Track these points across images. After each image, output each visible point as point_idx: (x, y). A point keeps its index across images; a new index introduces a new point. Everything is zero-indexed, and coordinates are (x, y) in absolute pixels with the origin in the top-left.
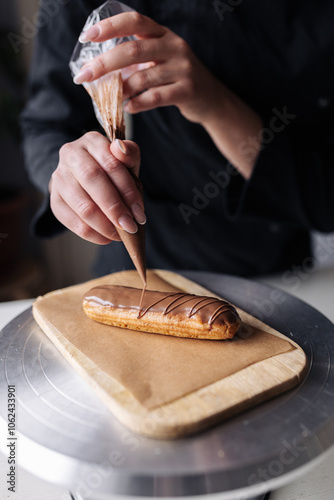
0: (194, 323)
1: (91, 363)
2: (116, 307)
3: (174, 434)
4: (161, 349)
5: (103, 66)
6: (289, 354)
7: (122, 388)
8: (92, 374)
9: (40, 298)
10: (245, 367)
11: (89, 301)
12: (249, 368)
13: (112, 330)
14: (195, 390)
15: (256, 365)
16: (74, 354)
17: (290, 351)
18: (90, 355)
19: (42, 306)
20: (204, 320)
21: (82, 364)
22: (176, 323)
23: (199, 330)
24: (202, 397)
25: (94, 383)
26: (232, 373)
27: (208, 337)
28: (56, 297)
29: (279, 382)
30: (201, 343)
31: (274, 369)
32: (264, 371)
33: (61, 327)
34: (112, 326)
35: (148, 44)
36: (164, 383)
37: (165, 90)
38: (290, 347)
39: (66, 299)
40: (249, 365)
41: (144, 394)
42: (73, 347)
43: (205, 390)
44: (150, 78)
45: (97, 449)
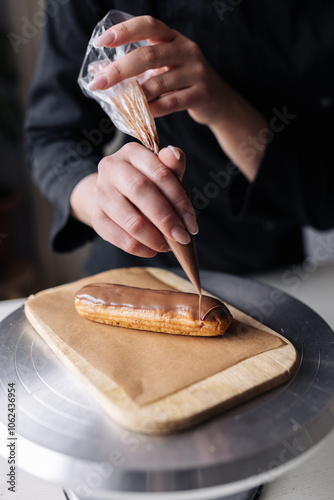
0: (185, 320)
1: (83, 360)
2: (108, 305)
3: (165, 430)
4: (152, 346)
5: (119, 72)
6: (280, 350)
7: (114, 385)
8: (84, 371)
9: (32, 297)
10: (236, 363)
11: (81, 299)
12: (240, 364)
13: (105, 328)
14: (187, 387)
15: (247, 361)
16: (65, 352)
17: (281, 346)
18: (82, 353)
19: (34, 305)
20: (195, 317)
21: (74, 361)
22: (167, 320)
23: (190, 327)
24: (193, 393)
25: (86, 380)
26: (224, 369)
27: (199, 334)
28: (49, 295)
29: (270, 377)
30: (192, 339)
31: (265, 364)
32: (255, 366)
33: (52, 325)
34: (104, 324)
35: (164, 49)
36: (156, 379)
37: (181, 95)
38: (281, 343)
39: (58, 298)
40: (240, 361)
41: (136, 391)
42: (64, 345)
43: (196, 386)
44: (166, 83)
45: (90, 446)
